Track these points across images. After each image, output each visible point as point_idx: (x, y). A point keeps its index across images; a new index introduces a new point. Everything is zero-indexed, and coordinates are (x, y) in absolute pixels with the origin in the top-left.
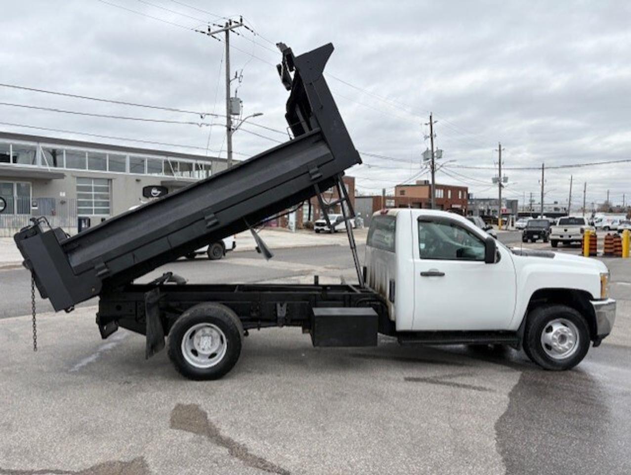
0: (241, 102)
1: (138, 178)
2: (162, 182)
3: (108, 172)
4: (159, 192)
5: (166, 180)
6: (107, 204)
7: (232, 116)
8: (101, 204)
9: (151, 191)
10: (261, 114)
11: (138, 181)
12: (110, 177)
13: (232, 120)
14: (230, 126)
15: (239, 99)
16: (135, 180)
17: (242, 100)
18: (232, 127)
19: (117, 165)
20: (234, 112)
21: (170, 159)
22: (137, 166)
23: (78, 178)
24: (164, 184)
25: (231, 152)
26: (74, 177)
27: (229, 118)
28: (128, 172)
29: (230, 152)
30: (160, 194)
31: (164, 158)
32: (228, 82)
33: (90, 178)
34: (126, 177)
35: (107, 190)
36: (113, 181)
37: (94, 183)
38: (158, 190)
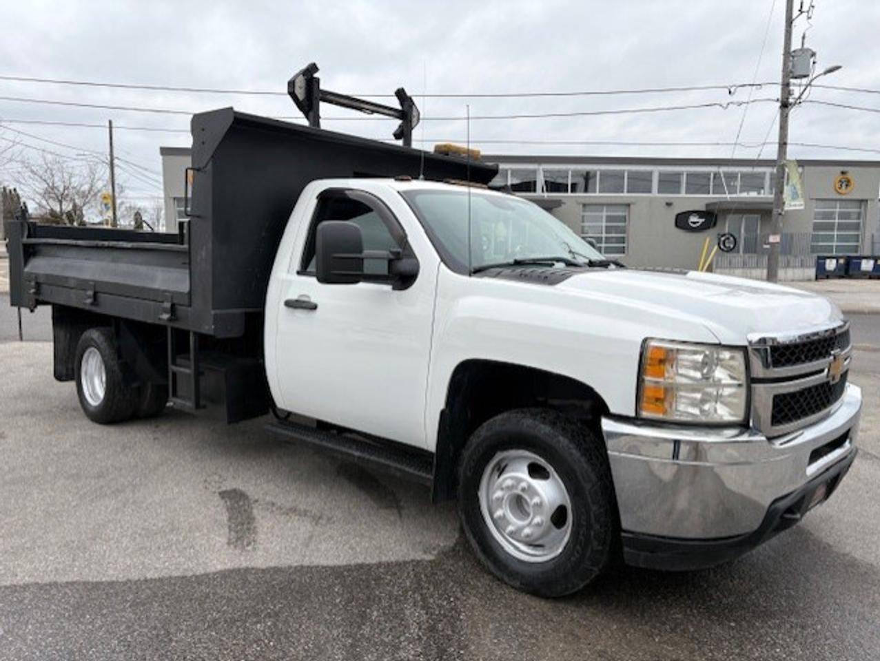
0: (813, 54)
1: (668, 201)
2: (707, 205)
3: (625, 194)
4: (701, 221)
5: (714, 201)
6: (622, 240)
7: (792, 81)
8: (614, 240)
9: (688, 218)
10: (838, 68)
11: (669, 204)
12: (629, 202)
13: (791, 88)
14: (788, 99)
15: (808, 50)
16: (664, 204)
17: (814, 50)
18: (791, 100)
19: (640, 183)
20: (797, 73)
21: (723, 170)
22: (669, 183)
23: (584, 205)
24: (711, 208)
25: (785, 144)
26: (579, 204)
27: (786, 85)
28: (655, 192)
29: (783, 144)
30: (703, 223)
31: (712, 169)
32: (789, 22)
33: (602, 205)
34: (651, 200)
35: (624, 219)
36: (632, 206)
37: (607, 211)
38: (700, 217)
